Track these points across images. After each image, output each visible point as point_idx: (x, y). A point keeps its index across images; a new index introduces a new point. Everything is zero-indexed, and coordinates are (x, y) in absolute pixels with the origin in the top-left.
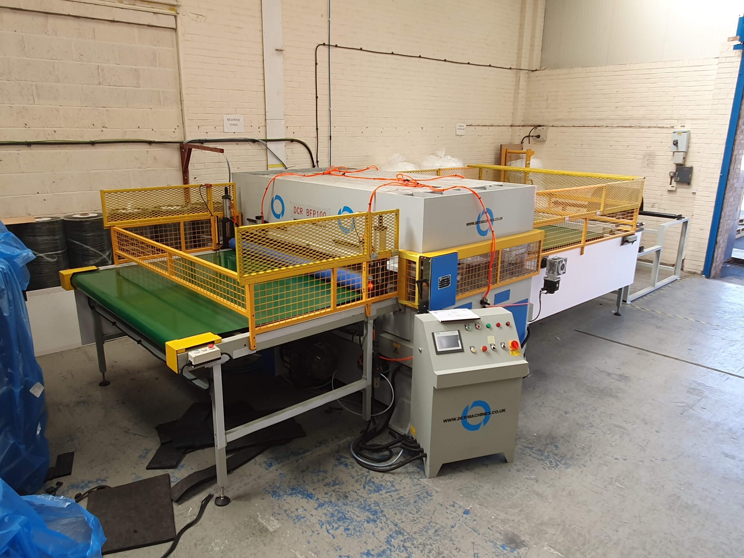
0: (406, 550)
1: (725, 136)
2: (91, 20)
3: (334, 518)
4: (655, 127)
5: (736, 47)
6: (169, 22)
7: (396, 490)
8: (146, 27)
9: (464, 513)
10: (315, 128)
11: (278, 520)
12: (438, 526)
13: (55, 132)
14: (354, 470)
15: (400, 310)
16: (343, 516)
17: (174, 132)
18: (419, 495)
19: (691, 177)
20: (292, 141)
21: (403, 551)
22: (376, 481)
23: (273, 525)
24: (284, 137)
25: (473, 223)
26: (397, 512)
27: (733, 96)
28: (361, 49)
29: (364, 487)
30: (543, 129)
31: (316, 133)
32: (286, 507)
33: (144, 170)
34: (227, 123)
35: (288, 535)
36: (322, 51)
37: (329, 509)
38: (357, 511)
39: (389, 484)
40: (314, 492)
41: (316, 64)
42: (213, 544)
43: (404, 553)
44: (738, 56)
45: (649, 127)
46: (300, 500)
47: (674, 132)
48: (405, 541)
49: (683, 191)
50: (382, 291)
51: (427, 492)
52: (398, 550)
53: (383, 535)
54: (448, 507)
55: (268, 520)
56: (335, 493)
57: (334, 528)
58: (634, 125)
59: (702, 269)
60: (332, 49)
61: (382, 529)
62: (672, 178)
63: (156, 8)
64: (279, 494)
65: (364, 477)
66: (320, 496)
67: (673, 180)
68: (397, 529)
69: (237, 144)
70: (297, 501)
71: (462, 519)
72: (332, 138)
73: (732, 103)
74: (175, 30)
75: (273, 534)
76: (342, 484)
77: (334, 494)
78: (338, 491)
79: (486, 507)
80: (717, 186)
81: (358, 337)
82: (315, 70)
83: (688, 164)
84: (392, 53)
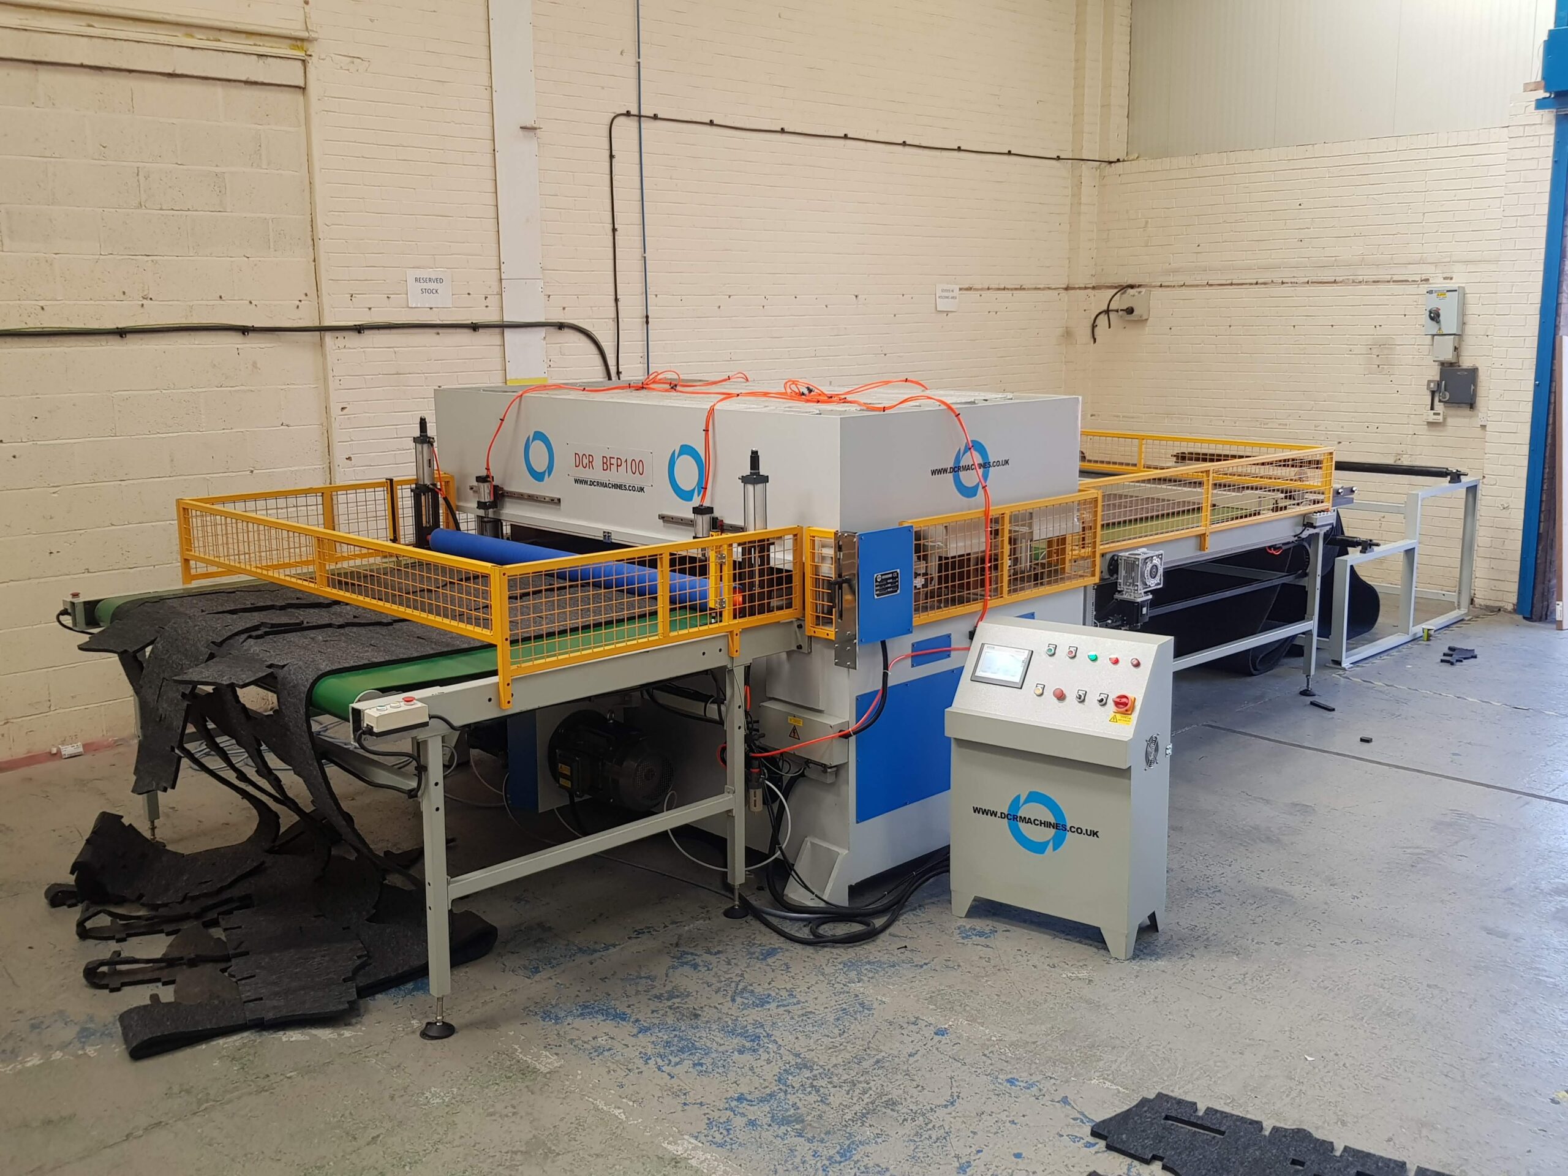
0: (818, 1091)
1: (1536, 297)
2: (127, 73)
3: (672, 1049)
4: (1389, 282)
5: (1541, 104)
6: (291, 73)
7: (798, 1003)
8: (243, 84)
9: (936, 1034)
10: (613, 297)
11: (557, 1054)
12: (883, 1054)
13: (43, 309)
14: (712, 973)
15: (800, 647)
16: (690, 1045)
17: (298, 307)
18: (845, 1009)
19: (1475, 391)
20: (561, 326)
21: (810, 1093)
22: (758, 990)
23: (547, 1061)
24: (542, 319)
25: (945, 471)
26: (799, 1035)
27: (1545, 209)
28: (711, 123)
29: (733, 1000)
30: (1140, 292)
31: (613, 309)
32: (574, 1035)
33: (230, 391)
34: (414, 288)
35: (579, 1077)
36: (626, 129)
37: (660, 1035)
38: (719, 1037)
39: (784, 994)
40: (628, 1011)
41: (612, 157)
42: (428, 1094)
43: (812, 1096)
44: (1549, 123)
45: (1374, 282)
46: (601, 1023)
47: (1430, 292)
48: (815, 1078)
49: (1458, 421)
50: (761, 606)
51: (862, 1004)
52: (800, 1091)
53: (770, 1072)
54: (905, 1025)
55: (538, 1057)
56: (672, 1011)
57: (673, 1064)
58: (1341, 279)
59: (1513, 598)
60: (645, 124)
61: (769, 1062)
62: (1433, 393)
63: (264, 46)
64: (556, 1016)
65: (733, 985)
66: (640, 1016)
67: (1436, 399)
68: (799, 1061)
69: (438, 334)
70: (595, 1025)
71: (930, 1043)
72: (650, 320)
73: (1545, 223)
74: (303, 89)
75: (548, 1075)
76: (688, 996)
77: (670, 1012)
78: (678, 1007)
79: (982, 1024)
80: (1529, 408)
81: (715, 706)
82: (608, 172)
83: (1466, 363)
84: (783, 131)
